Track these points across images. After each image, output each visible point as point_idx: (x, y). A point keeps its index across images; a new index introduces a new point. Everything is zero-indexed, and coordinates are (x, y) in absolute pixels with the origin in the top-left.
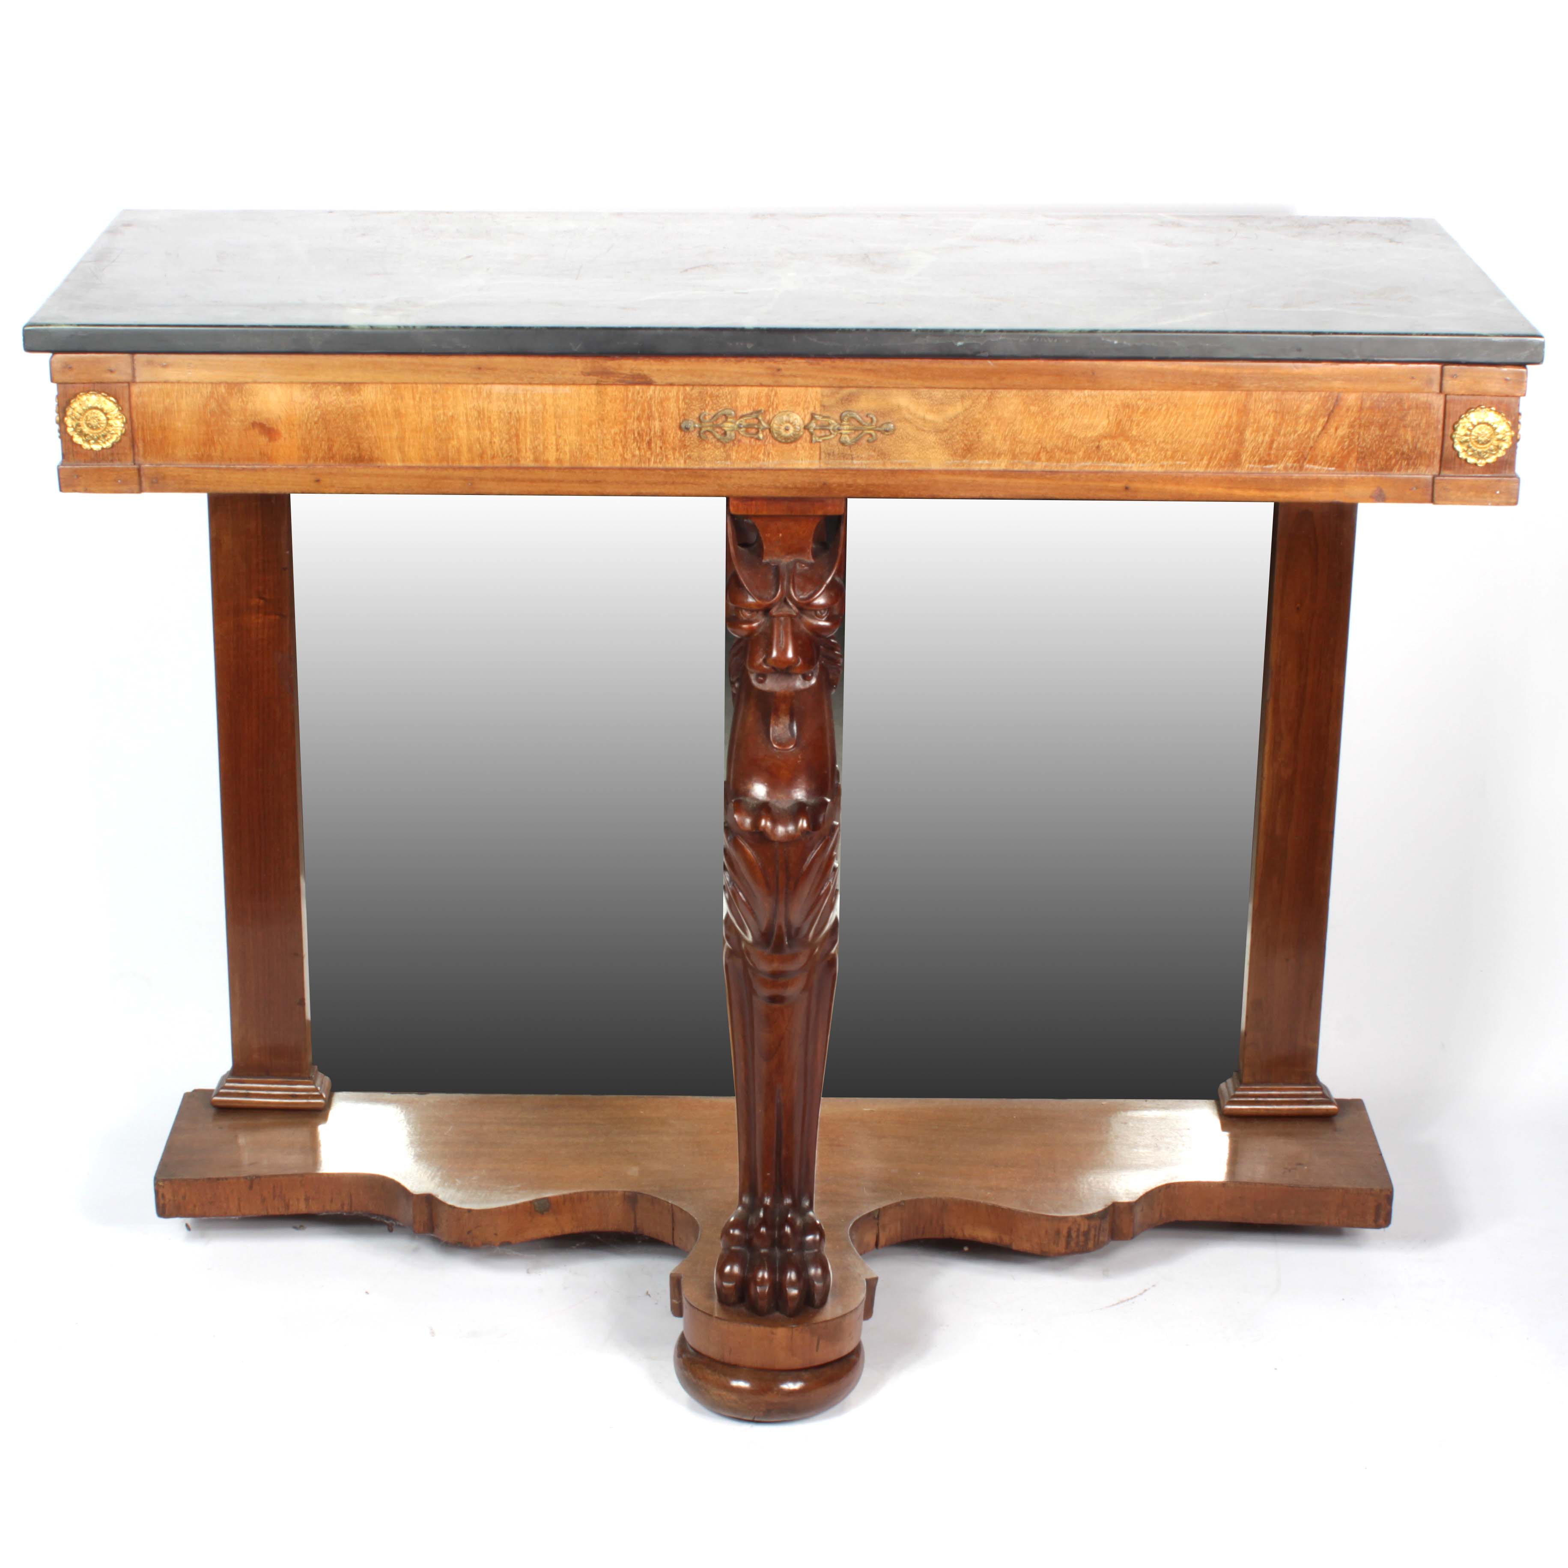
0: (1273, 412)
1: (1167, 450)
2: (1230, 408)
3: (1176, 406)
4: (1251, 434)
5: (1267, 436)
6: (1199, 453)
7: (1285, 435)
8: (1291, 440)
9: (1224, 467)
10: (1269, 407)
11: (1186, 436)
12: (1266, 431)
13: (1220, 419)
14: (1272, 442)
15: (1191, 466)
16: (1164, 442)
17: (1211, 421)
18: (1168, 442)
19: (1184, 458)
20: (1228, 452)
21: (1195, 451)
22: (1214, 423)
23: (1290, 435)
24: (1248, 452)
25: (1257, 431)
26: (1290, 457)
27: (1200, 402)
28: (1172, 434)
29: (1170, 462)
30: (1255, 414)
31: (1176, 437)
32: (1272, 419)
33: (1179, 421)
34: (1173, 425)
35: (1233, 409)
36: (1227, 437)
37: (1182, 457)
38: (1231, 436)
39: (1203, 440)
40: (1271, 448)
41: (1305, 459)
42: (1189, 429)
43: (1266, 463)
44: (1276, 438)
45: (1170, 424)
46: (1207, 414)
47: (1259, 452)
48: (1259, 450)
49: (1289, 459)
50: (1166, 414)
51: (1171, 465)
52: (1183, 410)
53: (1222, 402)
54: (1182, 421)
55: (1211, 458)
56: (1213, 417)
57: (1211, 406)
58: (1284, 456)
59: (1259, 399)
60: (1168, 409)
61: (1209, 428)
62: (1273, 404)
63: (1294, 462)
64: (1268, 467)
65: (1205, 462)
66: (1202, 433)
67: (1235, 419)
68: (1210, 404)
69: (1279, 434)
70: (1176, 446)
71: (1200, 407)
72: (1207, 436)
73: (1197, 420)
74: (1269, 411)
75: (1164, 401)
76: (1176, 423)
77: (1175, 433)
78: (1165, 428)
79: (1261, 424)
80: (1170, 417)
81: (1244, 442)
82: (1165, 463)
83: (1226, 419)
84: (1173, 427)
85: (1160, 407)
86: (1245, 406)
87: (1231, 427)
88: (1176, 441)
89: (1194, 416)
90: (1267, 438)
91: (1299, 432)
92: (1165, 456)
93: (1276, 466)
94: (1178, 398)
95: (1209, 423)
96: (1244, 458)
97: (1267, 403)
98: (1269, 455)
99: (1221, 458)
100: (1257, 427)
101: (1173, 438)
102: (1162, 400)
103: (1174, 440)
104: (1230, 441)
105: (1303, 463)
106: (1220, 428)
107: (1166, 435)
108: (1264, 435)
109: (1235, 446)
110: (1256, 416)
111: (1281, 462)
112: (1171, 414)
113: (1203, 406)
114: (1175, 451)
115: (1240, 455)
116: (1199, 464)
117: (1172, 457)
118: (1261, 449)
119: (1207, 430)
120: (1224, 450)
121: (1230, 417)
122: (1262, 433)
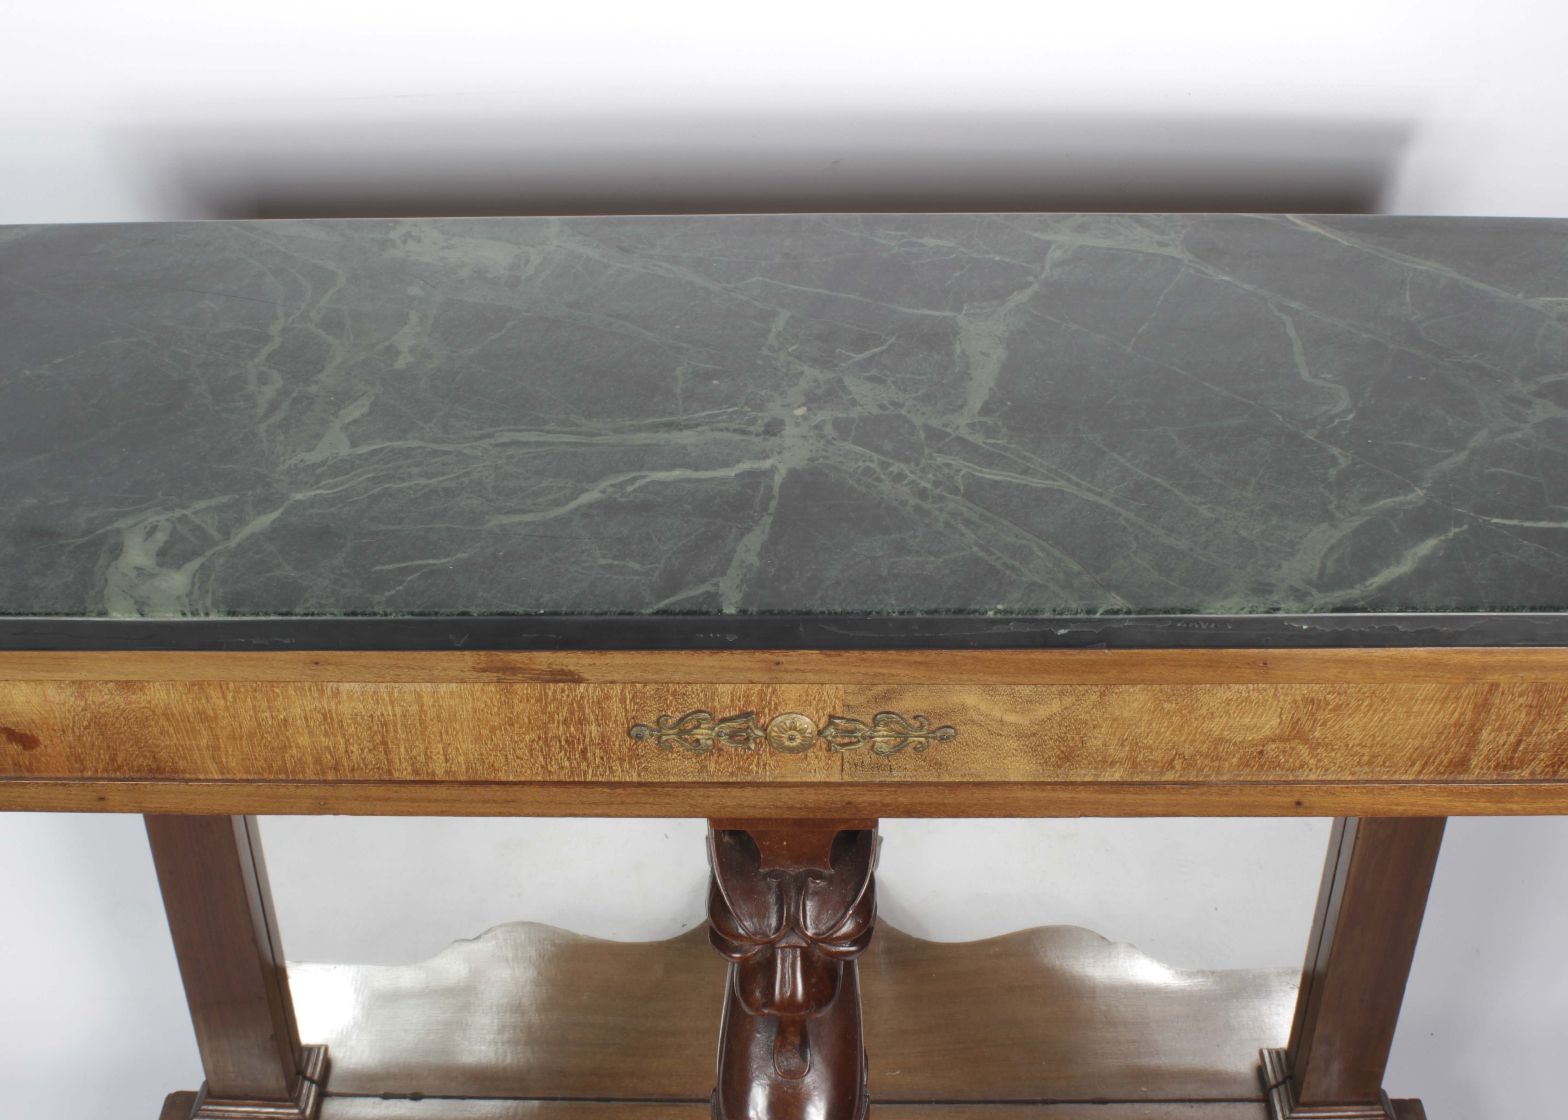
0: (1526, 706)
1: (1363, 755)
2: (1463, 703)
3: (1383, 700)
4: (1490, 734)
5: (1512, 736)
6: (1409, 758)
7: (1539, 735)
8: (1546, 741)
9: (1443, 773)
10: (1521, 700)
11: (1393, 738)
12: (1513, 730)
13: (1447, 716)
14: (1519, 742)
15: (1395, 772)
16: (1359, 745)
17: (1433, 719)
18: (1365, 746)
19: (1387, 764)
20: (1452, 757)
21: (1405, 755)
22: (1437, 722)
23: (1546, 735)
24: (1481, 755)
25: (1500, 729)
26: (1542, 760)
27: (1421, 695)
28: (1374, 736)
29: (1366, 769)
30: (1499, 709)
31: (1379, 739)
32: (1523, 715)
33: (1385, 719)
34: (1376, 724)
35: (1468, 704)
36: (1455, 738)
37: (1384, 763)
38: (1460, 737)
39: (1417, 743)
40: (1515, 750)
41: (1563, 763)
42: (1399, 728)
43: (1505, 768)
44: (1525, 738)
45: (1372, 724)
46: (1428, 710)
47: (1498, 755)
48: (1497, 754)
49: (1540, 763)
50: (1369, 711)
51: (1366, 773)
52: (1393, 706)
53: (1453, 695)
54: (1389, 720)
55: (1426, 763)
56: (1437, 713)
57: (1437, 700)
58: (1533, 760)
59: (1509, 691)
60: (1371, 705)
61: (1429, 727)
62: (1528, 697)
63: (1547, 766)
64: (1507, 772)
65: (1417, 767)
66: (1418, 734)
67: (1469, 715)
68: (1435, 698)
69: (1531, 733)
70: (1376, 749)
71: (1419, 702)
72: (1424, 737)
73: (1412, 717)
74: (1521, 705)
75: (1367, 695)
76: (1381, 721)
77: (1377, 734)
78: (1364, 728)
79: (1507, 722)
80: (1373, 714)
81: (1478, 743)
82: (1357, 769)
83: (1456, 715)
84: (1377, 726)
85: (1361, 702)
86: (1486, 700)
87: (1462, 725)
88: (1377, 744)
89: (1409, 713)
90: (1512, 738)
91: (1560, 731)
92: (1359, 763)
93: (1519, 771)
94: (1388, 690)
95: (1430, 720)
96: (1474, 763)
97: (1521, 695)
98: (1512, 758)
99: (1441, 763)
100: (1500, 725)
101: (1374, 740)
102: (1364, 693)
103: (1375, 742)
104: (1457, 742)
105: (1559, 767)
106: (1445, 727)
107: (1364, 737)
108: (1509, 735)
109: (1463, 748)
110: (1501, 711)
111: (1527, 768)
112: (1375, 711)
113: (1424, 700)
114: (1374, 756)
115: (1470, 759)
116: (1407, 770)
117: (1369, 763)
118: (1500, 752)
119: (1425, 730)
120: (1447, 753)
121: (1462, 714)
122: (1505, 733)
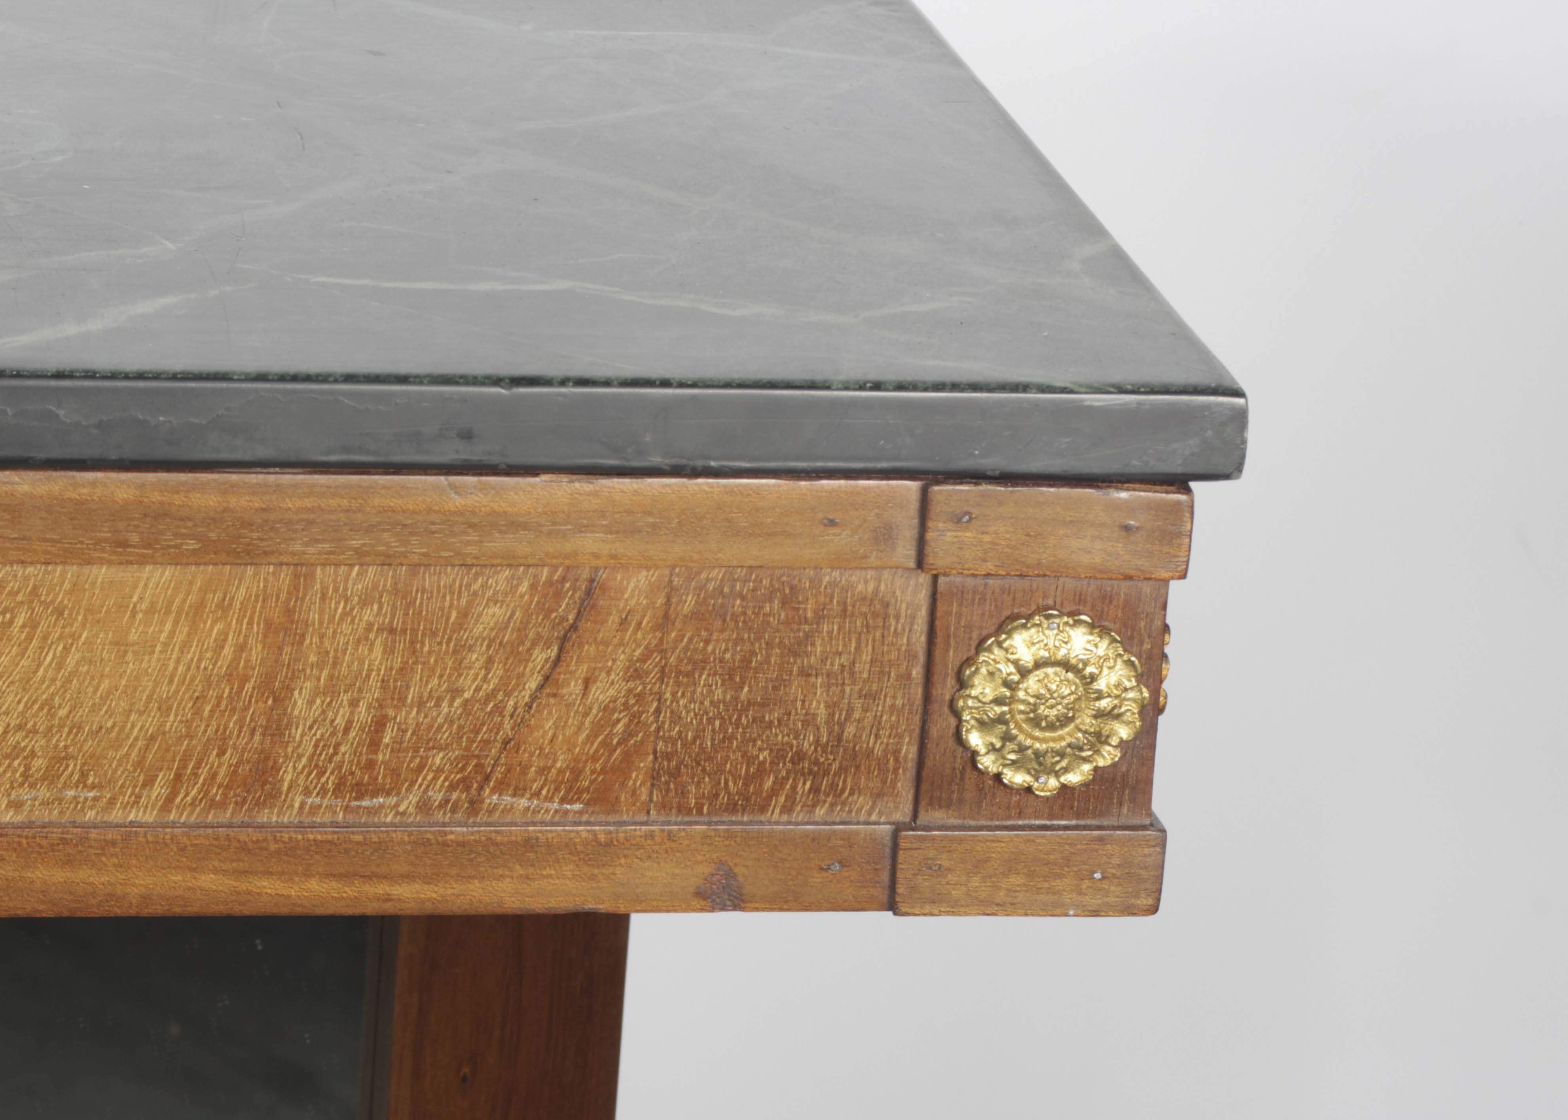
0: (380, 630)
1: (33, 755)
2: (240, 621)
3: (59, 612)
4: (311, 702)
5: (362, 707)
6: (139, 764)
7: (421, 704)
8: (440, 720)
9: (222, 805)
10: (368, 615)
11: (95, 709)
12: (360, 690)
13: (209, 655)
14: (380, 724)
15: (112, 802)
16: (20, 727)
17: (178, 661)
18: (34, 731)
19: (91, 780)
20: (234, 761)
21: (127, 755)
22: (188, 669)
23: (438, 705)
24: (300, 757)
25: (331, 690)
26: (440, 770)
27: (141, 598)
28: (49, 702)
29: (43, 792)
30: (322, 637)
31: (62, 713)
32: (378, 651)
33: (71, 661)
34: (50, 674)
35: (250, 623)
36: (234, 710)
37: (84, 775)
38: (246, 709)
39: (151, 722)
40: (375, 745)
41: (487, 778)
42: (105, 685)
43: (361, 790)
44: (391, 712)
45: (41, 672)
46: (163, 637)
47: (338, 758)
48: (336, 753)
49: (435, 778)
50: (30, 638)
51: (45, 803)
52: (84, 625)
53: (211, 601)
54: (78, 663)
55: (178, 777)
56: (185, 646)
57: (179, 613)
58: (420, 768)
59: (336, 590)
60: (32, 624)
61: (171, 682)
62: (380, 608)
63: (452, 787)
64: (366, 803)
65: (159, 790)
66: (149, 699)
67: (256, 652)
68: (174, 608)
69: (402, 699)
70: (62, 740)
71: (140, 616)
72: (165, 709)
73: (130, 656)
74: (369, 628)
75: (20, 598)
76: (60, 666)
77: (57, 701)
78: (26, 683)
79: (344, 670)
80: (41, 648)
81: (289, 725)
82: (25, 794)
83: (228, 651)
84: (53, 680)
85: (8, 616)
86: (289, 612)
87: (245, 679)
88: (61, 726)
89: (120, 644)
90: (363, 713)
91: (467, 695)
92: (25, 776)
93: (393, 800)
94: (67, 586)
95: (172, 664)
96: (288, 778)
97: (365, 602)
98: (371, 765)
99: (213, 776)
100: (331, 677)
101: (51, 715)
102: (14, 593)
103: (56, 722)
104: (241, 723)
105: (481, 788)
106: (208, 682)
107: (27, 707)
108: (354, 704)
109: (257, 737)
110: (327, 643)
111: (408, 790)
112: (45, 638)
113: (151, 610)
114: (60, 759)
115: (276, 768)
116: (139, 797)
117: (50, 777)
118: (343, 749)
119: (164, 690)
120: (222, 753)
121: (241, 648)
122: (345, 698)
